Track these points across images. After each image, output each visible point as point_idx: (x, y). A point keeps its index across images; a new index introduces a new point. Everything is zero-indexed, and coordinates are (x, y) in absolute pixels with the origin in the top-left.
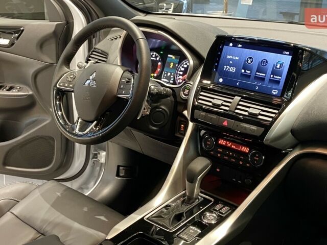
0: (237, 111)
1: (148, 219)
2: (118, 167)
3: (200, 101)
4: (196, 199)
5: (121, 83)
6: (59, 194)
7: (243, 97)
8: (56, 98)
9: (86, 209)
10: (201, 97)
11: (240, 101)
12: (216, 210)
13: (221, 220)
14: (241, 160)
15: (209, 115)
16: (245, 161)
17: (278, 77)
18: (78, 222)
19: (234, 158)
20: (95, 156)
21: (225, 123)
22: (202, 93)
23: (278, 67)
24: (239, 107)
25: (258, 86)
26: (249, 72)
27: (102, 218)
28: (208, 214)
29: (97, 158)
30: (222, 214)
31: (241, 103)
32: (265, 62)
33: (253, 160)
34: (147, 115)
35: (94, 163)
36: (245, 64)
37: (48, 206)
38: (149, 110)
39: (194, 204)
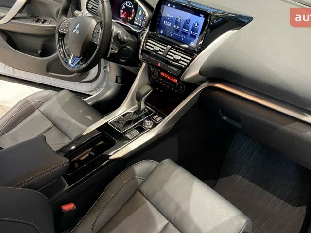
0: (168, 56)
1: (110, 123)
2: (117, 77)
3: (147, 47)
4: (143, 111)
5: (94, 33)
6: (67, 100)
7: (172, 47)
8: (59, 39)
9: (81, 111)
10: (148, 44)
11: (170, 49)
12: (154, 119)
13: (155, 125)
14: (172, 87)
15: (151, 58)
16: (175, 89)
17: (195, 33)
18: (75, 120)
19: (169, 85)
20: (105, 67)
21: (159, 65)
22: (149, 41)
23: (196, 25)
24: (169, 53)
25: (183, 38)
26: (178, 27)
27: (90, 118)
28: (147, 122)
29: (106, 68)
30: (157, 122)
31: (171, 50)
32: (188, 21)
33: (179, 88)
34: (116, 53)
35: (105, 71)
36: (176, 21)
37: (59, 107)
38: (117, 50)
39: (141, 114)
